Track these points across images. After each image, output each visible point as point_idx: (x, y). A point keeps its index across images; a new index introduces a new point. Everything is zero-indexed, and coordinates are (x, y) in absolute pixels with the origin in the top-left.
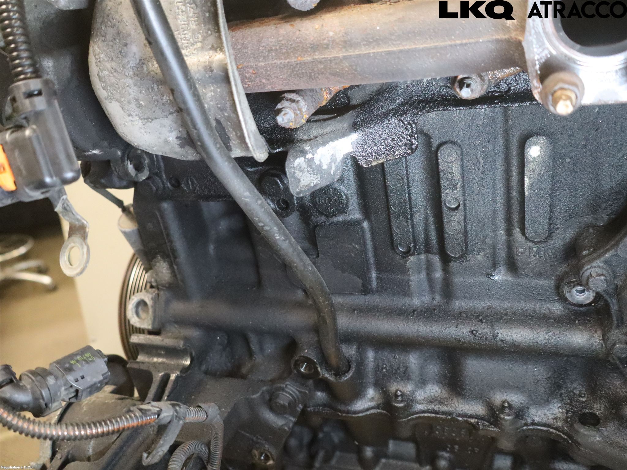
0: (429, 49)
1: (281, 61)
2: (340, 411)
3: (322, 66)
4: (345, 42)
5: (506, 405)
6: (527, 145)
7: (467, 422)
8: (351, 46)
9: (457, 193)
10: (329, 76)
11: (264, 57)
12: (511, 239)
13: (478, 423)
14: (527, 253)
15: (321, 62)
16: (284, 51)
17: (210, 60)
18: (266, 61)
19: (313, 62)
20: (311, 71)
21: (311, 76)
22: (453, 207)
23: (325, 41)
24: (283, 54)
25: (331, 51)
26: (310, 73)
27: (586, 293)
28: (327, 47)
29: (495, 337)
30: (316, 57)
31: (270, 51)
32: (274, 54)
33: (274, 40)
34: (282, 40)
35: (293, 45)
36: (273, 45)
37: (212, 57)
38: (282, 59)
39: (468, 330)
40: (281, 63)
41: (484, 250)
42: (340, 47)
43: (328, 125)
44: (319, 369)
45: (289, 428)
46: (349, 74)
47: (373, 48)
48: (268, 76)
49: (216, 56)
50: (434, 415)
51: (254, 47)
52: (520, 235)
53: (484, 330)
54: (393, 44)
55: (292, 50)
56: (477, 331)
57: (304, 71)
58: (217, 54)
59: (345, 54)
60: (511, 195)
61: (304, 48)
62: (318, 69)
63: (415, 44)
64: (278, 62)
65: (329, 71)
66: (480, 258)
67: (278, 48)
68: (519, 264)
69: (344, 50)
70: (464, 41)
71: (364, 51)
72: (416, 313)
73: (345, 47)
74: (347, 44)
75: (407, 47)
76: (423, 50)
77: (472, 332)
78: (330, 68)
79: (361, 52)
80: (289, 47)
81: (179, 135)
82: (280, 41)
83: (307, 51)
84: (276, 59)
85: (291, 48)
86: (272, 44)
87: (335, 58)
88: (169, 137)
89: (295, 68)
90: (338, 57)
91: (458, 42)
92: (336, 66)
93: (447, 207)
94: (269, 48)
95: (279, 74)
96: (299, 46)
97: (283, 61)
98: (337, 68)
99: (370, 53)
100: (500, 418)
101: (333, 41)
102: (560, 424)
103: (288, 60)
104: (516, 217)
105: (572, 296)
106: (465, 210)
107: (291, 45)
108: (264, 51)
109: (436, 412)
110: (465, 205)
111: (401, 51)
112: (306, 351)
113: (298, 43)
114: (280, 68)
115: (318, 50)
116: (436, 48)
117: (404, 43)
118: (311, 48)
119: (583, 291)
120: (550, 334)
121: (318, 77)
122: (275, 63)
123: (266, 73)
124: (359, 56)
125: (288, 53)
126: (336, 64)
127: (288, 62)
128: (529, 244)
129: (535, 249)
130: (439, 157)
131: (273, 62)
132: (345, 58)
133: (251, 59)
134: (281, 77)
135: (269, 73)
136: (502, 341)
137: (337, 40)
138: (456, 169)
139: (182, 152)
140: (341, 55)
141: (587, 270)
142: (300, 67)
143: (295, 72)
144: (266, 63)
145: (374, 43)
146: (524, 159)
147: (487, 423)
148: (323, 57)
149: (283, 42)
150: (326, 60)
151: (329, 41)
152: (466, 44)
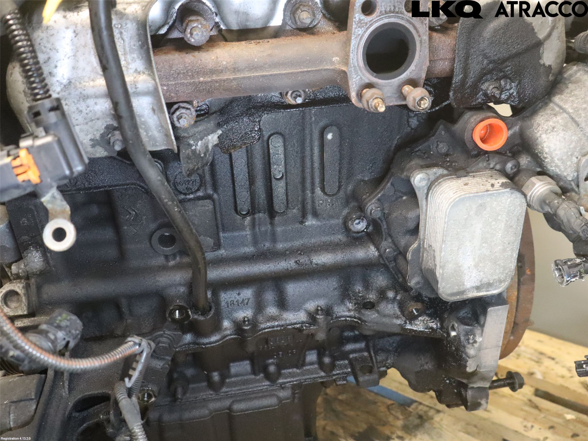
0: (288, 74)
1: (188, 81)
2: (204, 344)
3: (218, 85)
4: (234, 68)
5: (319, 308)
6: (325, 133)
7: (294, 328)
8: (238, 71)
9: (282, 168)
10: (223, 92)
11: (174, 78)
12: (314, 195)
13: (302, 327)
14: (325, 204)
15: (217, 82)
16: (190, 74)
17: (135, 80)
18: (175, 81)
19: (212, 81)
20: (209, 88)
21: (209, 91)
22: (279, 177)
23: (220, 68)
24: (190, 76)
25: (224, 75)
26: (209, 89)
27: (361, 223)
28: (222, 72)
29: (311, 263)
30: (214, 78)
31: (178, 74)
32: (182, 76)
33: (182, 66)
34: (188, 67)
35: (197, 70)
36: (182, 70)
37: (137, 78)
38: (188, 79)
39: (293, 261)
40: (188, 82)
41: (297, 206)
42: (231, 71)
43: (200, 125)
44: (190, 313)
45: (169, 365)
46: (236, 89)
47: (253, 73)
48: (176, 91)
49: (139, 77)
50: (271, 329)
51: (167, 71)
52: (320, 192)
53: (303, 259)
54: (266, 71)
55: (196, 73)
56: (299, 261)
57: (204, 87)
58: (140, 76)
59: (234, 77)
60: (314, 166)
61: (205, 72)
62: (214, 86)
63: (279, 71)
64: (186, 81)
65: (222, 87)
66: (295, 211)
67: (185, 71)
68: (319, 212)
69: (233, 74)
70: (309, 69)
71: (247, 74)
72: (255, 257)
73: (234, 72)
74: (235, 70)
75: (275, 73)
76: (284, 74)
77: (296, 262)
78: (223, 86)
79: (245, 76)
80: (194, 71)
81: (92, 138)
82: (187, 67)
83: (207, 74)
84: (184, 79)
85: (195, 72)
86: (180, 69)
87: (227, 79)
88: (84, 139)
89: (198, 85)
90: (230, 79)
91: (305, 70)
92: (228, 85)
93: (275, 178)
94: (179, 72)
95: (185, 90)
96: (201, 71)
97: (189, 81)
98: (228, 86)
99: (251, 76)
100: (317, 318)
101: (226, 68)
102: (352, 313)
103: (193, 80)
104: (317, 180)
105: (354, 227)
106: (286, 178)
107: (195, 70)
108: (175, 74)
109: (273, 327)
110: (286, 175)
111: (271, 75)
112: (178, 301)
113: (200, 68)
114: (186, 85)
115: (216, 74)
116: (292, 73)
117: (273, 70)
118: (210, 72)
119: (359, 223)
120: (344, 254)
121: (214, 92)
122: (183, 82)
123: (175, 89)
124: (244, 78)
125: (193, 75)
126: (228, 83)
127: (193, 82)
128: (326, 197)
129: (329, 201)
130: (270, 144)
131: (182, 82)
132: (234, 79)
133: (163, 79)
134: (187, 92)
135: (177, 89)
136: (316, 264)
137: (229, 67)
138: (281, 150)
139: (92, 151)
140: (231, 77)
141: (370, 205)
142: (201, 85)
143: (198, 89)
144: (176, 82)
145: (254, 70)
146: (323, 141)
147: (308, 325)
148: (219, 78)
149: (189, 68)
150: (221, 80)
151: (223, 67)
152: (310, 71)
